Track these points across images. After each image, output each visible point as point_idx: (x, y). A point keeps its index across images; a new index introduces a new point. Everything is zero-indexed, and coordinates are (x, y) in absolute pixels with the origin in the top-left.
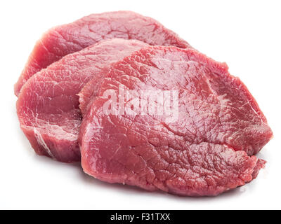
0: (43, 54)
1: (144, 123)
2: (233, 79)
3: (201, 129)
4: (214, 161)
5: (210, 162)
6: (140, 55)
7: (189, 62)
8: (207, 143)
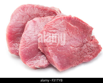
0: (10, 36)
1: (67, 49)
2: (74, 18)
3: (81, 41)
4: (91, 49)
5: (90, 50)
6: (49, 27)
7: (62, 21)
8: (85, 44)
